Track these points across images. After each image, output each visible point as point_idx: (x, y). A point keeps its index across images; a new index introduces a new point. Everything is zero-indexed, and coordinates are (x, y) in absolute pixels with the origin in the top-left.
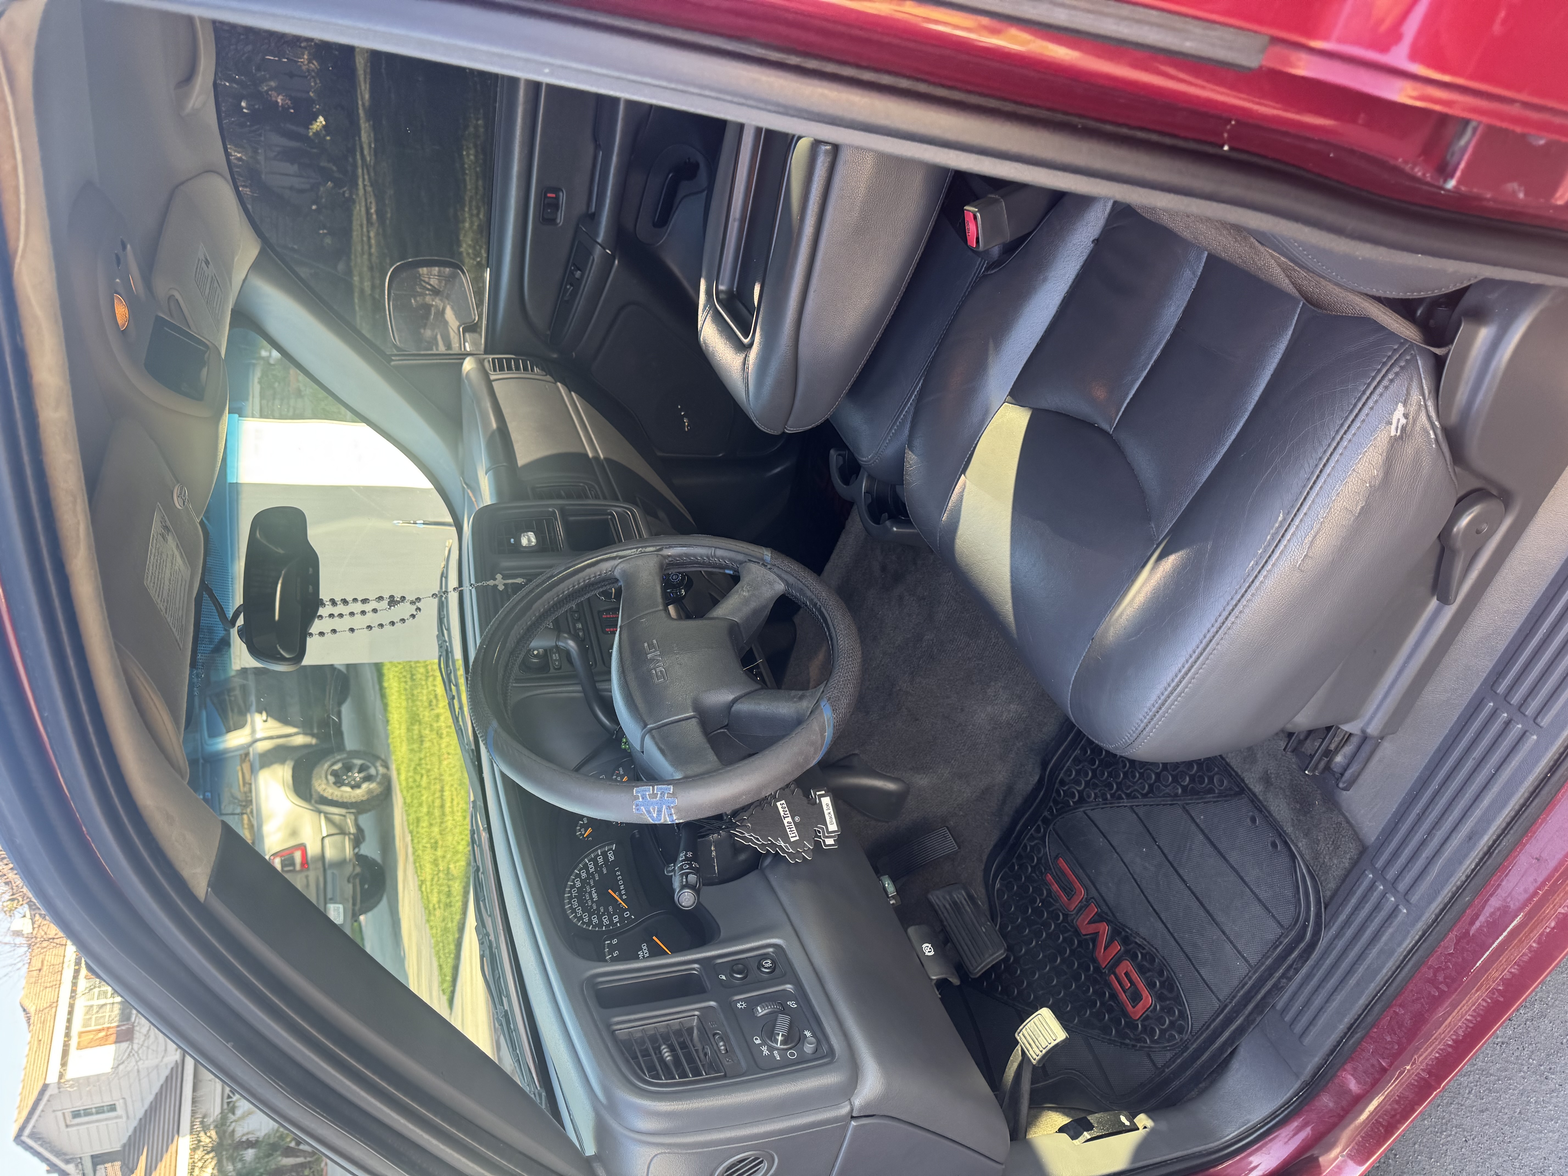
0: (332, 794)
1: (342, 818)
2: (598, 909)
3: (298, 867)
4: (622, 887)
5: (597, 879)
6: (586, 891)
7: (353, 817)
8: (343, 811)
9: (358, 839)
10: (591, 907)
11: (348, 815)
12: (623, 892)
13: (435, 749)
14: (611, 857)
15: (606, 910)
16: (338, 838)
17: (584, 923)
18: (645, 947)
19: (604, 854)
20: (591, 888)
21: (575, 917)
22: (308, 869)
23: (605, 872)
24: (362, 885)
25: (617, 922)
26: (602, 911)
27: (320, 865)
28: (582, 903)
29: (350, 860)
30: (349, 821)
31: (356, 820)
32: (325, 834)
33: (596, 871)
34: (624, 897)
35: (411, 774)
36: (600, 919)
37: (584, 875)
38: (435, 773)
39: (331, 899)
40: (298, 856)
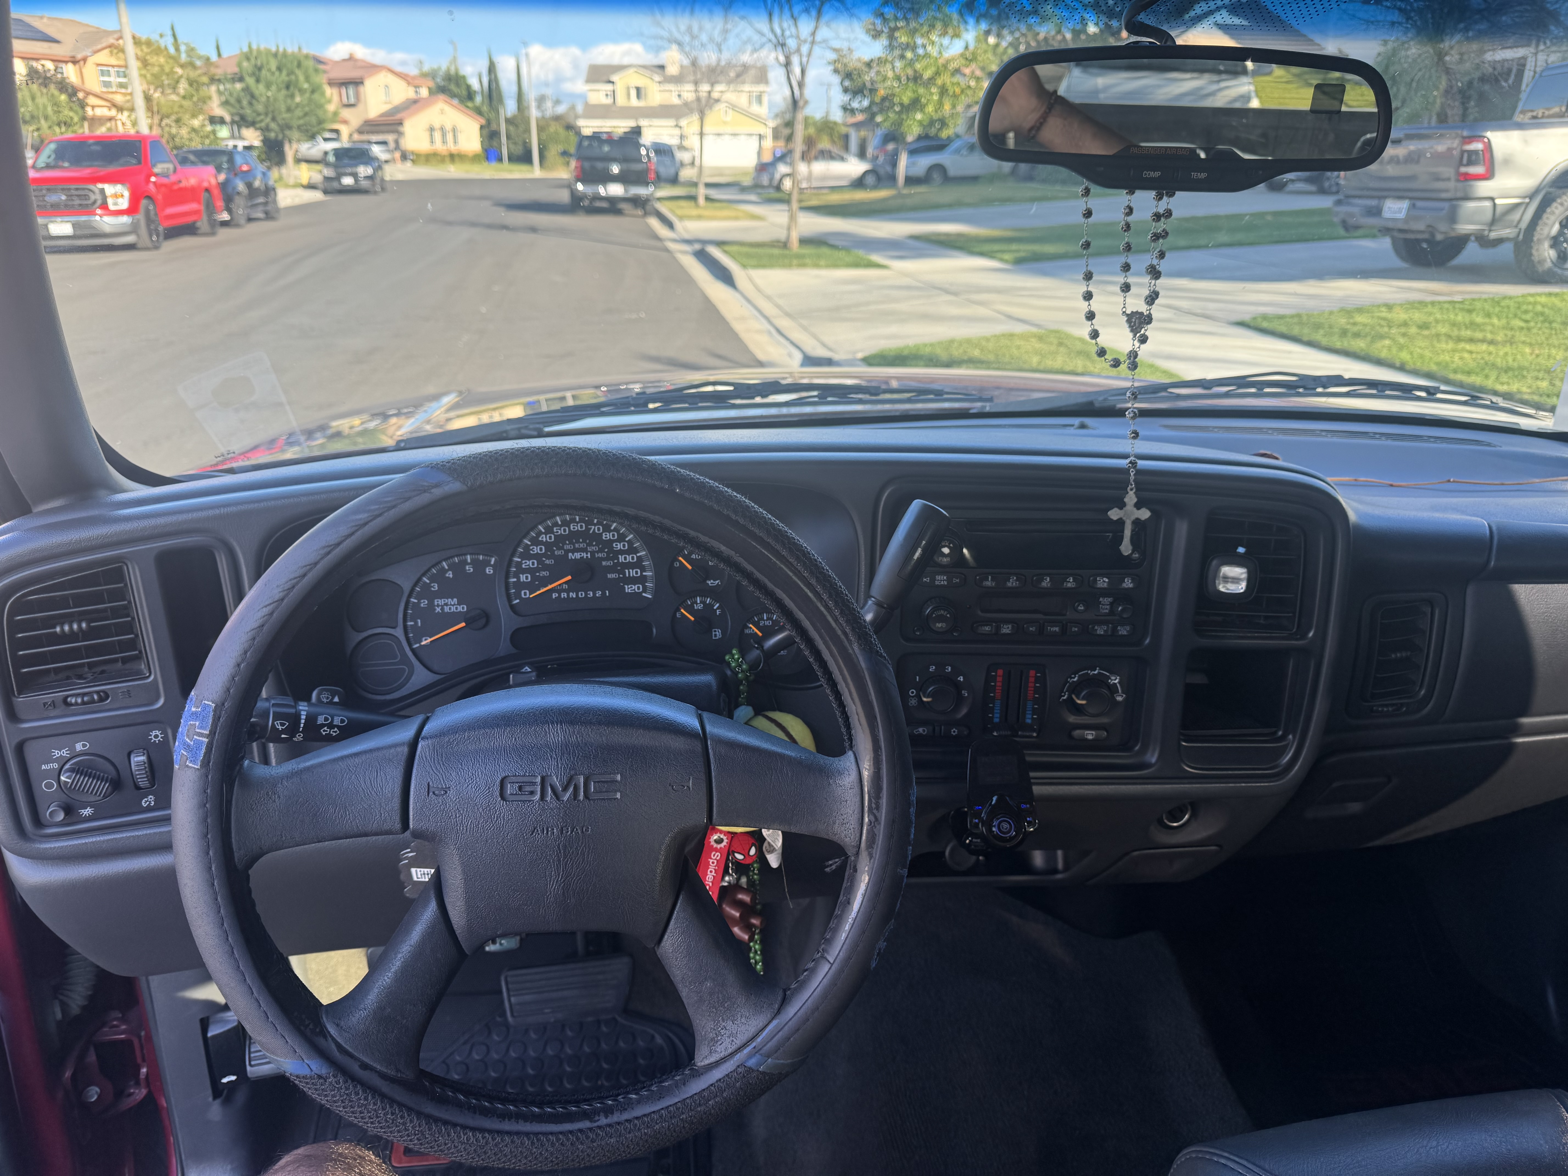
0: (1553, 213)
1: (1515, 224)
2: (553, 556)
3: (1463, 170)
4: (573, 595)
5: (604, 563)
6: (590, 545)
7: (1511, 236)
8: (1524, 225)
9: (1483, 241)
10: (559, 548)
11: (1517, 230)
12: (564, 595)
13: (1554, 341)
14: (629, 589)
15: (546, 567)
16: (1489, 216)
17: (540, 533)
18: (460, 609)
19: (642, 580)
20: (592, 553)
21: (556, 524)
22: (1458, 181)
23: (609, 576)
24: (1426, 241)
25: (519, 578)
26: (547, 562)
27: (1459, 194)
28: (574, 536)
29: (1453, 229)
30: (1508, 231)
31: (1507, 239)
32: (1498, 201)
33: (619, 564)
34: (555, 595)
35: (1539, 308)
36: (537, 556)
37: (619, 546)
38: (1521, 337)
39: (1414, 206)
40: (1479, 170)
